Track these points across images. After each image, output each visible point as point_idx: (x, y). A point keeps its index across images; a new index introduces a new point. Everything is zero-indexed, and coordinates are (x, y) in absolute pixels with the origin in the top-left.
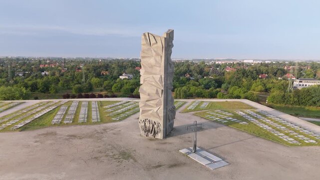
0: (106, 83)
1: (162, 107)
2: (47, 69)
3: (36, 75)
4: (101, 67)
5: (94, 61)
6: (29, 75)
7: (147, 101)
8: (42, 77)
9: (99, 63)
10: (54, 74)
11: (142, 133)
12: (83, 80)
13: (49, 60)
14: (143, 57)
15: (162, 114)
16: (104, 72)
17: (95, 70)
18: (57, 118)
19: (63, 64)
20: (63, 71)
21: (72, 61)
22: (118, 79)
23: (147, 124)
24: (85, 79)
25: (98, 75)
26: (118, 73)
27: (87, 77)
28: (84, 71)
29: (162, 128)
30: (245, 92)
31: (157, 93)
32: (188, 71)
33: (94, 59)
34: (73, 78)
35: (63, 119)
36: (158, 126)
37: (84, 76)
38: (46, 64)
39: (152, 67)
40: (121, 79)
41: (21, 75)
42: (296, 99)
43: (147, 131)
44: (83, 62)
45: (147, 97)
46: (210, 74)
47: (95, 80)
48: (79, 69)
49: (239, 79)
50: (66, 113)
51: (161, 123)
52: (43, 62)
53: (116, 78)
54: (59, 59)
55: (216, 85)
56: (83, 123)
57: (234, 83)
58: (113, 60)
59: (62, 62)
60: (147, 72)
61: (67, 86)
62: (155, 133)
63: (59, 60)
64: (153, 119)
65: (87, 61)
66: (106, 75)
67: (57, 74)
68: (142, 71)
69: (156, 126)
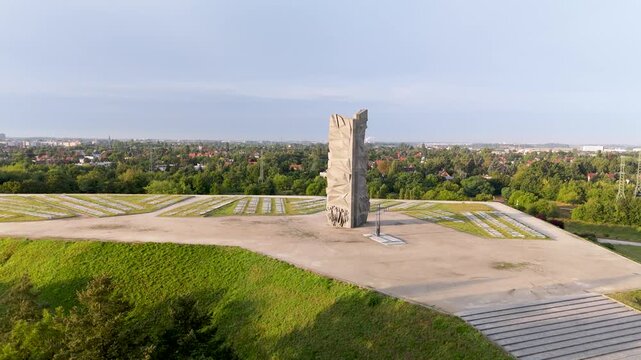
0: (296, 183)
1: (350, 193)
2: (200, 161)
3: (186, 170)
4: (289, 156)
5: (278, 147)
6: (176, 169)
7: (335, 186)
8: (195, 172)
9: (286, 150)
10: (214, 168)
11: (330, 222)
12: (261, 177)
13: (201, 144)
14: (332, 140)
15: (350, 201)
16: (295, 166)
17: (279, 163)
18: (238, 208)
19: (225, 153)
20: (227, 164)
21: (240, 148)
22: (317, 178)
23: (335, 212)
24: (265, 175)
25: (285, 170)
26: (318, 167)
27: (266, 173)
28: (263, 164)
29: (349, 216)
30: (533, 201)
31: (345, 178)
32: (447, 165)
33: (278, 144)
34: (245, 175)
35: (245, 209)
36: (346, 214)
37: (262, 171)
38: (198, 151)
39: (340, 150)
40: (322, 177)
41: (162, 169)
42: (623, 214)
43: (335, 219)
44: (258, 148)
45: (335, 183)
46: (488, 171)
47: (279, 178)
48: (254, 160)
49: (536, 179)
50: (247, 205)
51: (349, 210)
52: (192, 149)
53: (313, 176)
54: (216, 143)
55: (493, 189)
56: (267, 214)
57: (527, 187)
58: (313, 145)
59: (223, 150)
60: (334, 156)
61: (236, 186)
62: (343, 222)
63: (217, 145)
64: (341, 207)
65: (266, 149)
66: (298, 170)
67: (219, 169)
68: (330, 155)
69: (343, 214)
